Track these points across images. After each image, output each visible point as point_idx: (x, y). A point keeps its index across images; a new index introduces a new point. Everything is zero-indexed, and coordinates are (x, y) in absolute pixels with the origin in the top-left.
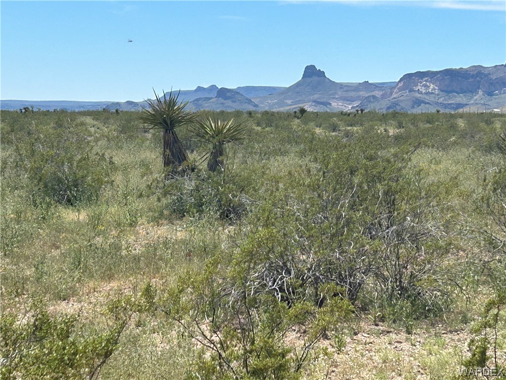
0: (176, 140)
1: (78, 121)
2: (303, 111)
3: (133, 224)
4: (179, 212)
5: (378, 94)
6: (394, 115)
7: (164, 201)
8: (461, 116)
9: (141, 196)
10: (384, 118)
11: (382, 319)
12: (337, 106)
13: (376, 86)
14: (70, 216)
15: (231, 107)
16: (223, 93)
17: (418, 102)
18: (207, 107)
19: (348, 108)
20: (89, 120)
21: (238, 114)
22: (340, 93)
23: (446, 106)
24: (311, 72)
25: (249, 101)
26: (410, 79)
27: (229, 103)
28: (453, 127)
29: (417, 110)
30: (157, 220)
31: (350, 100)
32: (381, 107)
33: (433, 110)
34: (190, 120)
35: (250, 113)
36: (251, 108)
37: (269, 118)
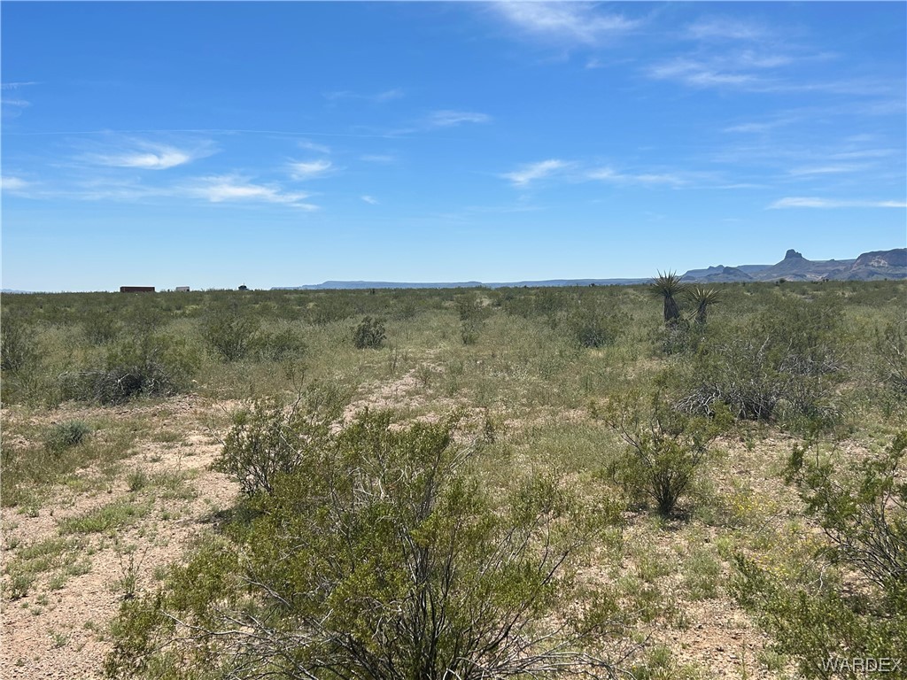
0: (673, 304)
1: (624, 291)
2: (782, 281)
3: (634, 359)
4: (668, 350)
5: (841, 268)
6: (852, 283)
7: (658, 344)
8: (903, 283)
9: (641, 341)
10: (842, 285)
11: (787, 428)
12: (810, 277)
13: (840, 263)
14: (594, 353)
15: (732, 279)
16: (728, 270)
17: (872, 273)
18: (716, 280)
19: (819, 278)
20: (631, 291)
21: (736, 284)
22: (813, 268)
23: (893, 276)
24: (792, 255)
25: (746, 275)
26: (865, 257)
27: (732, 277)
28: (895, 291)
29: (870, 279)
30: (650, 357)
31: (820, 273)
32: (843, 277)
33: (882, 278)
34: (682, 289)
35: (744, 284)
36: (747, 280)
37: (757, 286)
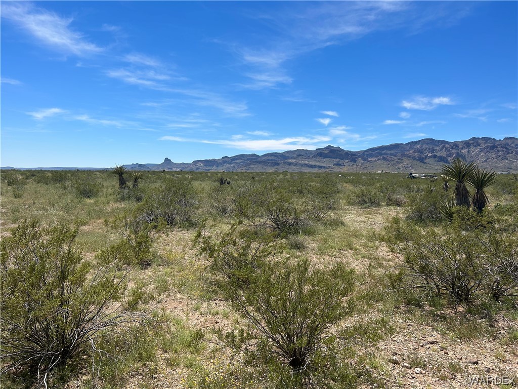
0: (123, 179)
1: (94, 173)
2: (164, 171)
3: (108, 203)
4: (123, 199)
5: (186, 166)
6: (191, 172)
7: (118, 196)
8: (209, 172)
9: (111, 195)
10: (188, 173)
11: (180, 227)
12: (174, 169)
13: (186, 164)
14: (88, 201)
15: (142, 169)
16: (140, 165)
17: (198, 169)
18: (135, 169)
19: (178, 170)
20: (98, 173)
21: (145, 171)
22: (175, 166)
23: (205, 170)
24: (167, 160)
25: (148, 168)
26: (195, 162)
27: (142, 168)
28: (207, 176)
29: (197, 171)
30: (116, 202)
31: (179, 168)
32: (187, 170)
33: (202, 171)
34: (127, 172)
35: (148, 171)
36: (149, 170)
37: (154, 173)
